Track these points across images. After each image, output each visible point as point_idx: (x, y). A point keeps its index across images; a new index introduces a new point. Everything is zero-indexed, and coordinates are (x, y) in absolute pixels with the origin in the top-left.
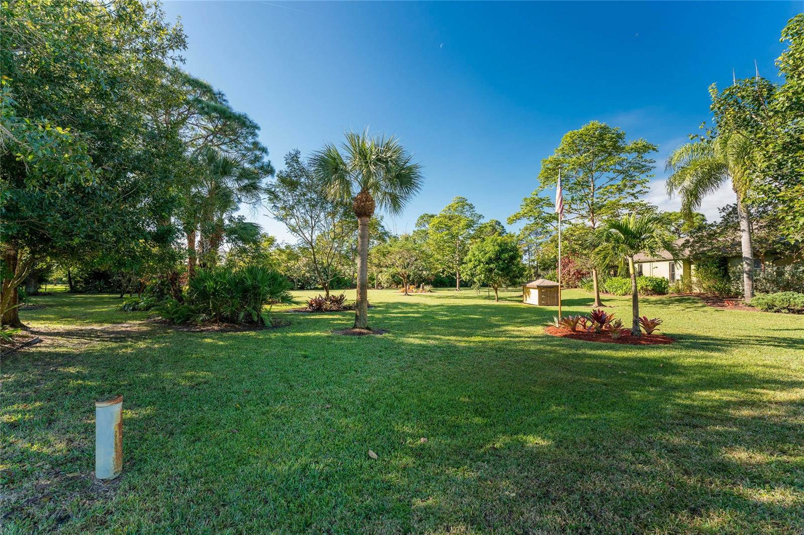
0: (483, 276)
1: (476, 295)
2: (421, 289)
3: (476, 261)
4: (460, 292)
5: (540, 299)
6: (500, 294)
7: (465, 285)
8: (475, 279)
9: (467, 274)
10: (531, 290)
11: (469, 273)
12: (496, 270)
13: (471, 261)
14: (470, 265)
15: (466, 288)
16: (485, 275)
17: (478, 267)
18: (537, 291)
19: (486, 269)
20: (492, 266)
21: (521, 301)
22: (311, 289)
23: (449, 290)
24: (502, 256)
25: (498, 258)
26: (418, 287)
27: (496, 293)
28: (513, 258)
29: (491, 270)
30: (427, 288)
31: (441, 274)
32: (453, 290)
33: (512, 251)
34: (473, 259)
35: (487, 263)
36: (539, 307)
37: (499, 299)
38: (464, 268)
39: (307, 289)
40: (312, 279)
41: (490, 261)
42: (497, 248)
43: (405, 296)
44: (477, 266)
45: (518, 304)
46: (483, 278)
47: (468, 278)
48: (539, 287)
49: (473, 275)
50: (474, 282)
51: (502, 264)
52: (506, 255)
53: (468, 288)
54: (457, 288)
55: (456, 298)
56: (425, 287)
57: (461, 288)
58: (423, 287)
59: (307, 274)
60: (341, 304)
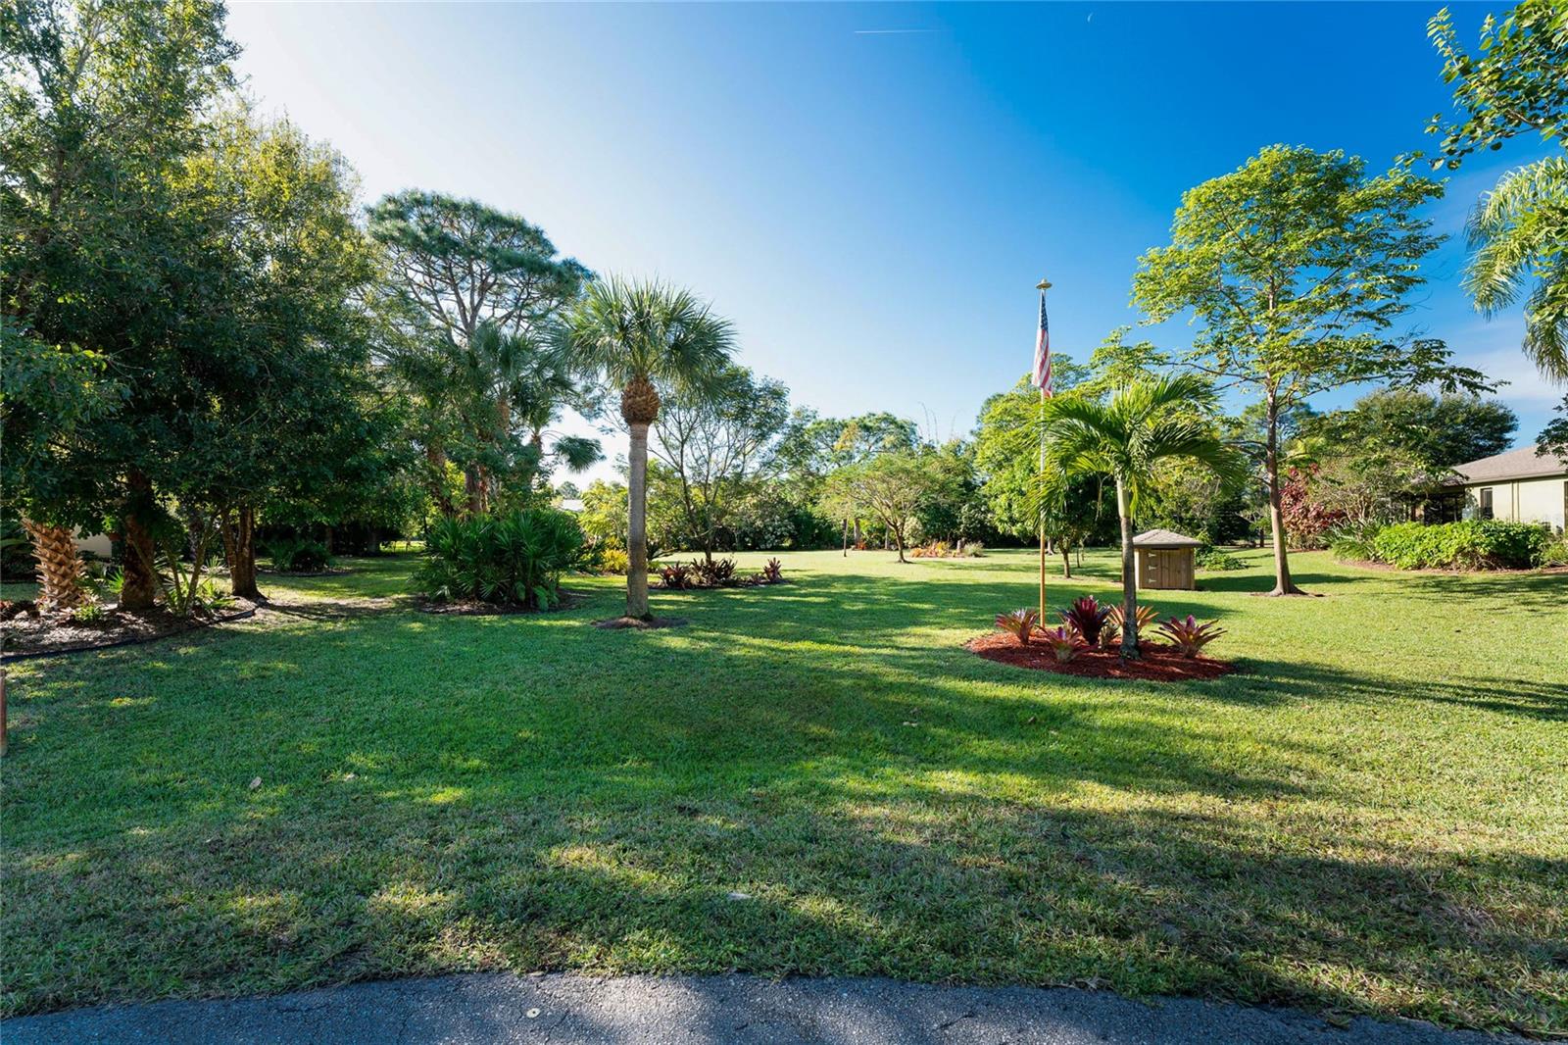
2: (958, 550)
5: (1143, 574)
22: (766, 550)
26: (953, 545)
30: (971, 548)
39: (760, 550)
40: (769, 532)
43: (896, 565)
48: (1141, 548)
56: (967, 546)
58: (962, 546)
59: (759, 523)
60: (726, 575)
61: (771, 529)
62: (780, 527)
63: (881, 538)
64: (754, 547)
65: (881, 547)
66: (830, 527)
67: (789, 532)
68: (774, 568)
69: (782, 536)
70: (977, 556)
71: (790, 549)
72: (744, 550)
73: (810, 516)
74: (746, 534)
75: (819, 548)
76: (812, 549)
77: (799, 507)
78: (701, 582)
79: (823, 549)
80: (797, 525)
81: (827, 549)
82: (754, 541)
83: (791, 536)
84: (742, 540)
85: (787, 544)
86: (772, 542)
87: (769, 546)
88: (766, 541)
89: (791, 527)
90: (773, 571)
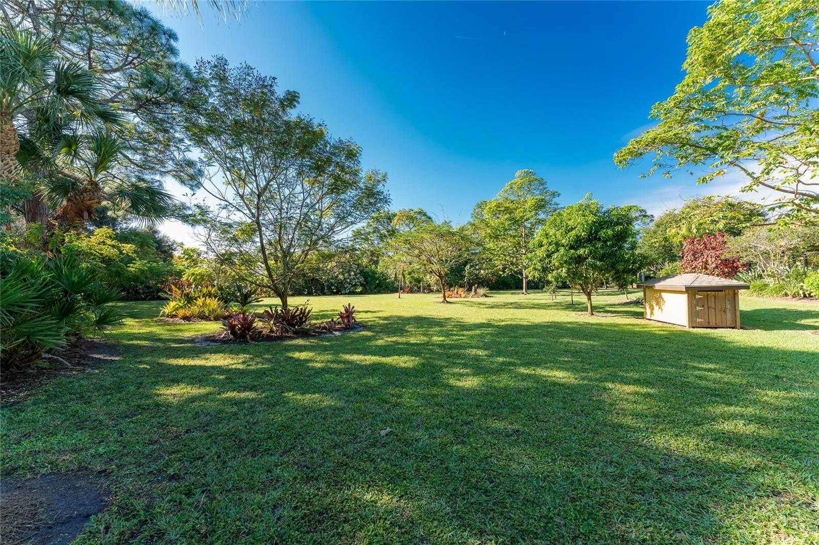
0: (564, 270)
1: (550, 302)
2: (473, 293)
3: (550, 244)
4: (528, 296)
5: (693, 314)
6: (597, 300)
7: (536, 286)
8: (550, 276)
9: (535, 269)
10: (664, 295)
11: (539, 266)
12: (589, 260)
13: (541, 245)
14: (541, 253)
15: (537, 291)
16: (569, 269)
17: (555, 256)
18: (684, 298)
19: (571, 258)
20: (581, 251)
21: (641, 315)
22: (346, 294)
23: (512, 294)
24: (602, 234)
25: (592, 237)
26: (470, 290)
27: (589, 299)
28: (621, 237)
29: (580, 260)
30: (481, 291)
31: (501, 273)
32: (518, 294)
33: (621, 224)
34: (545, 241)
35: (572, 247)
36: (691, 330)
37: (594, 309)
38: (531, 260)
39: (342, 294)
40: (347, 282)
41: (578, 243)
42: (591, 218)
43: (443, 305)
44: (553, 253)
45: (633, 321)
46: (564, 274)
47: (537, 275)
48: (691, 291)
49: (545, 270)
50: (549, 282)
51: (601, 248)
52: (610, 232)
53: (540, 291)
54: (524, 291)
55: (518, 306)
56: (478, 290)
57: (529, 291)
58: (475, 291)
59: (341, 277)
60: (301, 322)
61: (348, 280)
62: (354, 279)
63: (417, 286)
64: (338, 293)
65: (418, 291)
66: (386, 279)
67: (360, 282)
68: (349, 313)
69: (356, 285)
70: (486, 296)
71: (361, 293)
72: (330, 295)
73: (374, 273)
74: (332, 284)
75: (379, 292)
76: (375, 293)
77: (366, 267)
78: (272, 331)
79: (383, 293)
80: (366, 278)
81: (384, 293)
82: (336, 288)
83: (362, 285)
84: (329, 288)
85: (359, 290)
86: (349, 289)
87: (347, 292)
88: (345, 288)
89: (362, 279)
90: (348, 317)
